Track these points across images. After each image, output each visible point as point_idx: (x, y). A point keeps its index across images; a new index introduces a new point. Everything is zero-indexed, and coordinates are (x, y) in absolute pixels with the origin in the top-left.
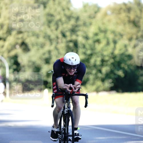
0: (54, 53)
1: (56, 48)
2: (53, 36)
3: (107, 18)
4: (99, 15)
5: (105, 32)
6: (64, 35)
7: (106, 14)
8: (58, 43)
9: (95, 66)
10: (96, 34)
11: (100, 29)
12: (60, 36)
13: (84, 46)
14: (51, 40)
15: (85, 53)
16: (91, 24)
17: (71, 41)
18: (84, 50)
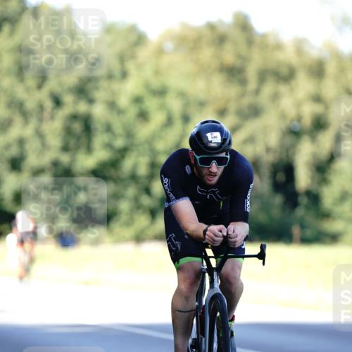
0: (32, 146)
1: (40, 134)
2: (30, 105)
3: (166, 60)
4: (144, 54)
5: (161, 92)
6: (58, 102)
7: (160, 51)
8: (41, 120)
9: (134, 177)
10: (138, 100)
11: (147, 86)
12: (49, 104)
13: (108, 129)
14: (25, 115)
15: (109, 146)
16: (124, 75)
17: (74, 117)
18: (106, 138)
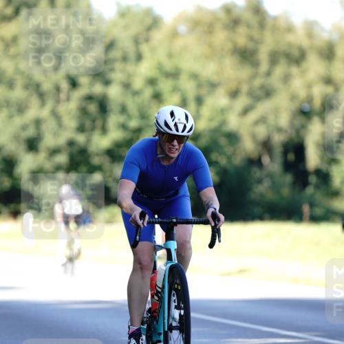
0: (49, 127)
1: (55, 115)
2: (47, 86)
3: (179, 43)
4: (158, 36)
5: (174, 75)
6: (74, 84)
7: (174, 34)
8: (58, 101)
10: (152, 82)
11: (160, 67)
12: (65, 85)
13: (124, 110)
14: (42, 96)
15: (124, 127)
16: (139, 57)
17: (89, 98)
18: (122, 119)
